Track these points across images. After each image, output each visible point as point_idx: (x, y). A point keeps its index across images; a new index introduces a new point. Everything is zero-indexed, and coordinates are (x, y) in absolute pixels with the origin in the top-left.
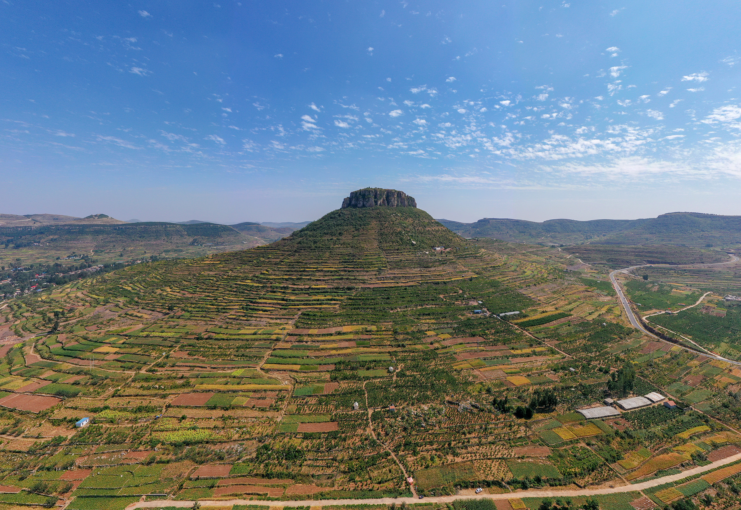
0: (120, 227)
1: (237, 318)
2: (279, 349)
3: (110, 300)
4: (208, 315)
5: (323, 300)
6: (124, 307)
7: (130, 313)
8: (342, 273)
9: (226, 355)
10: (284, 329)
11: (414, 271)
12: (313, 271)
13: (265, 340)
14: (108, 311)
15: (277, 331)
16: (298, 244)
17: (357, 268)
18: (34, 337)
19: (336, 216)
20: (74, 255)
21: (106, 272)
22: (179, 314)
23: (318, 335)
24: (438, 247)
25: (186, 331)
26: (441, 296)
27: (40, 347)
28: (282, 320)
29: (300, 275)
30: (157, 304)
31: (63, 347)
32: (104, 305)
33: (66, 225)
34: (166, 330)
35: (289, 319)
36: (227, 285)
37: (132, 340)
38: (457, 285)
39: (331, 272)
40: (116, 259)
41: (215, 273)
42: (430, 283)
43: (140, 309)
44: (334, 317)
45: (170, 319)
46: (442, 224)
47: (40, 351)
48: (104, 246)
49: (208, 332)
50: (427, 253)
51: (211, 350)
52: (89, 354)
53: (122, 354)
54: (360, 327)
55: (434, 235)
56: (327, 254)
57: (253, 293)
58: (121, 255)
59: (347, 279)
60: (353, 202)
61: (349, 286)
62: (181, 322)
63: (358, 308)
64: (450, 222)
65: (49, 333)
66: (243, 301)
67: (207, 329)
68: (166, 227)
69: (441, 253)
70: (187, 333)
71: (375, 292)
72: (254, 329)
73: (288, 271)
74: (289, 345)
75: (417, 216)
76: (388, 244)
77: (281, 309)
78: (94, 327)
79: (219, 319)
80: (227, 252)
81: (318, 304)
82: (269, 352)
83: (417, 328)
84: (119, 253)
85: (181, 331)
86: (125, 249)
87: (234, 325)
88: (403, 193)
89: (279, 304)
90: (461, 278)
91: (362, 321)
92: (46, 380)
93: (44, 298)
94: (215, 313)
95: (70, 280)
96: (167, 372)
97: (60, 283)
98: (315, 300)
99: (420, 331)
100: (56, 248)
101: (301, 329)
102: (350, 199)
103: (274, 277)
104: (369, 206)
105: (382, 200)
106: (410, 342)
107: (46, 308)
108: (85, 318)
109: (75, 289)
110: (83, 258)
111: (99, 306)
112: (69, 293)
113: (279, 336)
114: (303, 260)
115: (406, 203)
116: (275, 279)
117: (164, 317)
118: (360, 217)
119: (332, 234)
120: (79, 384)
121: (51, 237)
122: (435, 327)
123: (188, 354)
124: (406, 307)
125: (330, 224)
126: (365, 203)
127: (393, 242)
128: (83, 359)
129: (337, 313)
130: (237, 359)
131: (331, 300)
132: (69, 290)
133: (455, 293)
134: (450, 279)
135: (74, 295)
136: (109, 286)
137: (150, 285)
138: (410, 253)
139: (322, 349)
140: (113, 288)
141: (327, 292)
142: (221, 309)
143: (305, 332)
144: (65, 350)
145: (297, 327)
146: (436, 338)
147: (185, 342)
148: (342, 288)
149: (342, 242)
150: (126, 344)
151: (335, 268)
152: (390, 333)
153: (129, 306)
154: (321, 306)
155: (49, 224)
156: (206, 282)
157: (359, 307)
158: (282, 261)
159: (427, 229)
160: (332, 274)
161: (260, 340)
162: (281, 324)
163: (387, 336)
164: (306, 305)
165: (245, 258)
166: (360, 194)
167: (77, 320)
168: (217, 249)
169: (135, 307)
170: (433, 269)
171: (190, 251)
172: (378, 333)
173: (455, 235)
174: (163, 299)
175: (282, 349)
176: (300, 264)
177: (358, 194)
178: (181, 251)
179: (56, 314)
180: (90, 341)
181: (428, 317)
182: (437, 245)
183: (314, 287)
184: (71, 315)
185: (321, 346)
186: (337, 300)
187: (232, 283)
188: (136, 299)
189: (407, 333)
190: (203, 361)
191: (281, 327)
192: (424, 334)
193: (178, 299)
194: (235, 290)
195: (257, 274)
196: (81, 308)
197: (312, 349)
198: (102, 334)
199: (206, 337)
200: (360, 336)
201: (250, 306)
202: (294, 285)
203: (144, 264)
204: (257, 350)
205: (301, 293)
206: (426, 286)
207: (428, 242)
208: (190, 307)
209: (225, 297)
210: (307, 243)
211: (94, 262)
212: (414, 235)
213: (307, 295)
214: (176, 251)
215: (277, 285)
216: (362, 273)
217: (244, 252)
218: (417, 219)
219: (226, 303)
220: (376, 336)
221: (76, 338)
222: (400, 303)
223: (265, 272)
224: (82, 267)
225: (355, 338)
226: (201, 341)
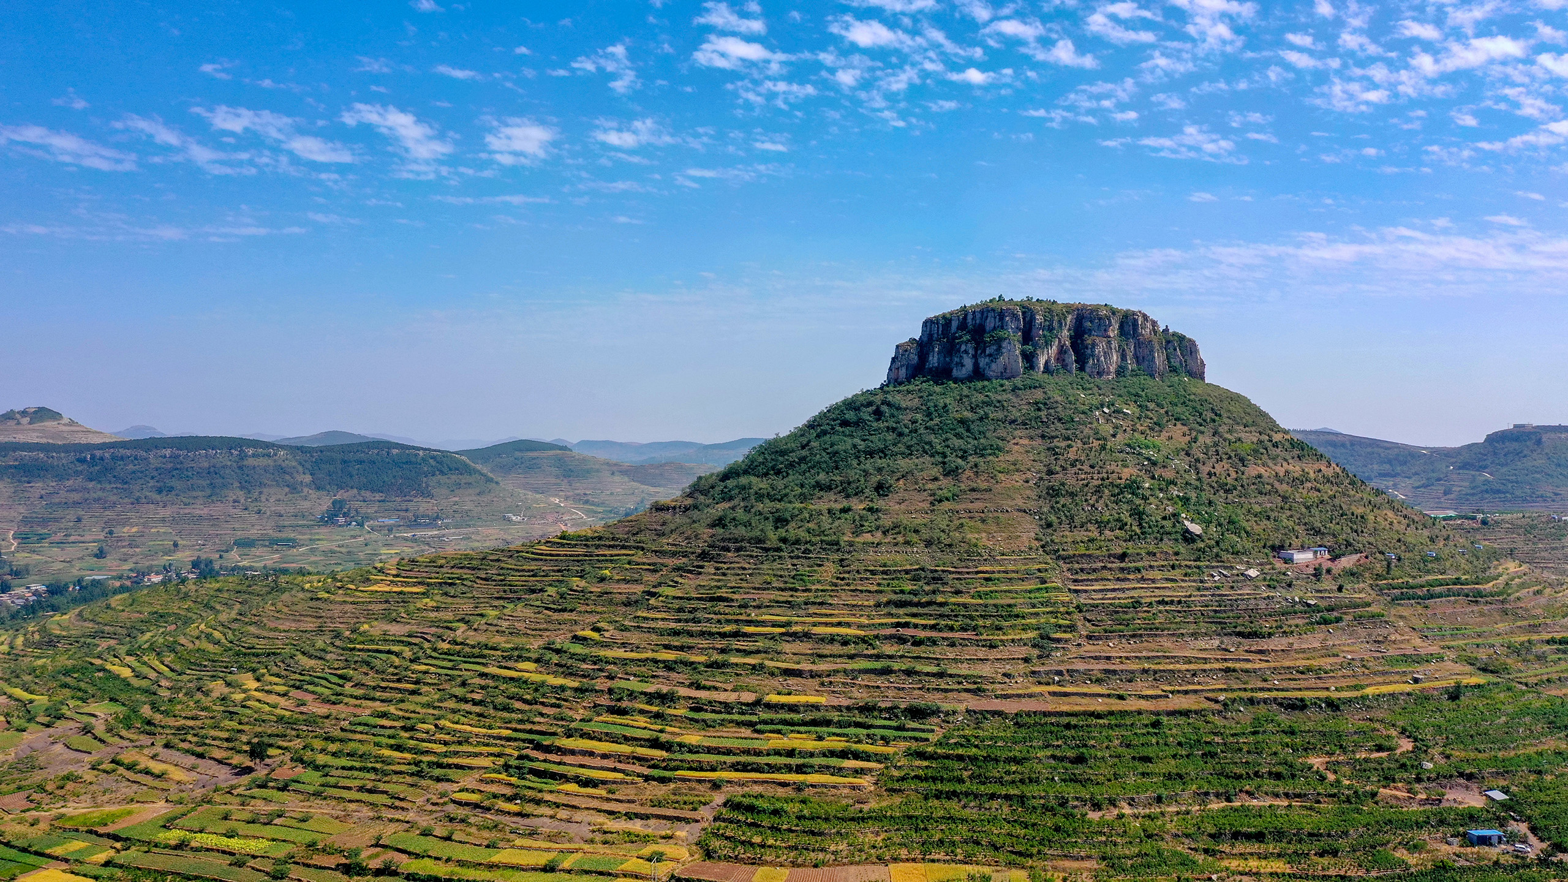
0: (98, 453)
1: (486, 803)
3: (65, 710)
4: (382, 786)
5: (812, 755)
6: (107, 737)
7: (127, 757)
8: (889, 649)
10: (659, 857)
11: (1194, 648)
12: (772, 637)
14: (59, 748)
15: (632, 865)
16: (713, 526)
17: (951, 629)
19: (866, 414)
21: (55, 608)
22: (284, 773)
24: (1303, 548)
25: (308, 838)
26: (1317, 761)
28: (652, 822)
29: (723, 651)
30: (213, 733)
32: (48, 726)
34: (242, 828)
35: (678, 819)
36: (452, 678)
37: (132, 855)
38: (1389, 718)
39: (845, 643)
40: (84, 565)
41: (406, 629)
42: (1265, 701)
43: (159, 749)
44: (852, 825)
45: (256, 792)
46: (1321, 450)
48: (50, 520)
49: (383, 846)
50: (1253, 573)
54: (959, 874)
55: (1285, 498)
56: (829, 570)
57: (545, 710)
58: (100, 554)
59: (909, 673)
60: (934, 360)
61: (915, 702)
62: (291, 803)
63: (951, 795)
64: (1356, 444)
66: (509, 739)
67: (379, 838)
68: (242, 456)
69: (1317, 574)
70: (311, 845)
71: (1022, 733)
72: (548, 850)
73: (676, 633)
75: (1209, 415)
76: (1080, 535)
77: (647, 778)
78: (17, 801)
79: (420, 801)
80: (450, 550)
81: (789, 769)
84: (94, 547)
85: (292, 835)
86: (111, 533)
87: (473, 830)
88: (1145, 317)
89: (641, 759)
90: (1408, 688)
91: (969, 848)
94: (409, 780)
98: (777, 753)
101: (723, 864)
102: (923, 346)
103: (620, 653)
104: (1001, 376)
105: (1053, 350)
111: (32, 726)
114: (735, 589)
115: (1159, 359)
116: (625, 662)
117: (235, 781)
118: (963, 422)
119: (847, 489)
124: (1159, 800)
125: (840, 447)
126: (983, 362)
127: (1101, 525)
129: (866, 808)
131: (844, 754)
133: (1380, 748)
134: (1355, 688)
136: (63, 661)
137: (190, 665)
138: (1177, 574)
140: (74, 669)
141: (828, 723)
142: (430, 764)
145: (709, 854)
148: (888, 710)
149: (886, 521)
150: (115, 866)
151: (860, 626)
153: (124, 733)
154: (801, 778)
156: (377, 663)
157: (959, 788)
158: (653, 594)
159: (1252, 470)
160: (846, 650)
162: (646, 839)
164: (744, 768)
165: (513, 578)
166: (963, 326)
168: (414, 539)
169: (145, 740)
170: (1277, 643)
171: (323, 545)
173: (1380, 499)
174: (232, 714)
176: (721, 606)
177: (955, 324)
178: (292, 544)
180: (6, 844)
181: (1255, 847)
182: (1296, 542)
183: (774, 698)
186: (867, 757)
187: (468, 671)
188: (146, 711)
191: (647, 850)
193: (280, 719)
194: (477, 697)
195: (561, 640)
198: (42, 826)
199: (375, 864)
201: (531, 760)
202: (699, 687)
203: (171, 588)
205: (722, 723)
206: (1246, 715)
207: (1258, 529)
208: (323, 751)
209: (442, 723)
210: (747, 524)
211: (17, 574)
212: (1193, 495)
213: (746, 732)
214: (273, 542)
215: (634, 684)
216: (971, 652)
217: (511, 554)
218: (1208, 430)
219: (446, 743)
222: (1131, 780)
223: (588, 633)
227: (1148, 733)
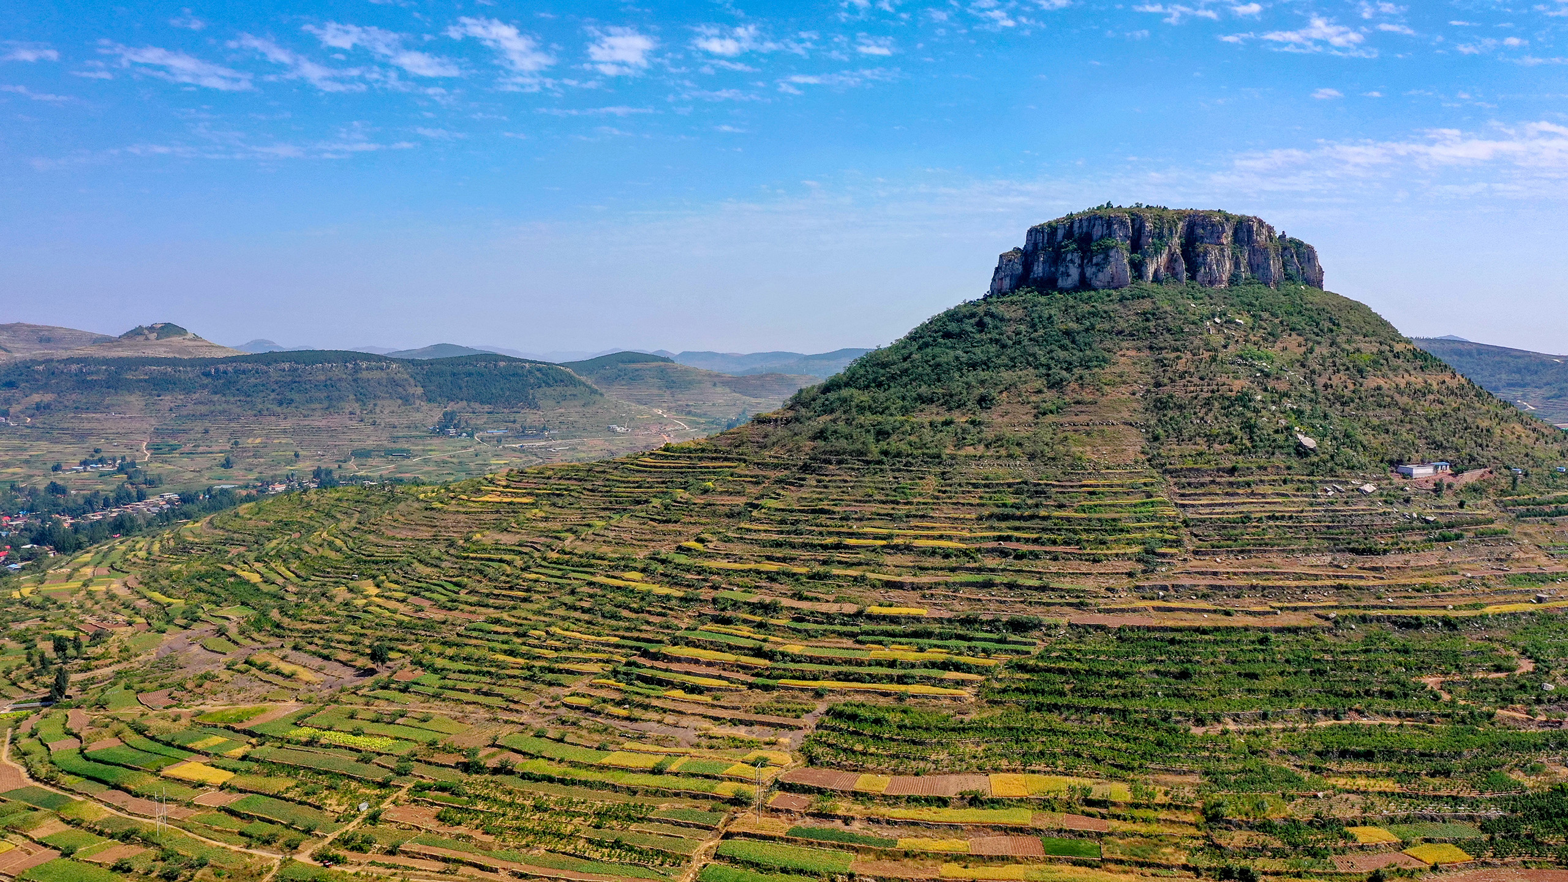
0: (222, 367)
1: (596, 708)
2: (746, 835)
3: (200, 613)
4: (497, 690)
5: (913, 666)
6: (240, 639)
7: (260, 658)
8: (990, 562)
9: (559, 836)
10: (762, 763)
11: (1304, 564)
12: (874, 550)
13: (695, 797)
14: (196, 648)
15: (737, 769)
16: (814, 438)
17: (1054, 542)
18: (8, 708)
19: (968, 326)
20: (96, 458)
21: (188, 516)
22: (407, 674)
23: (894, 800)
24: (1423, 463)
25: (429, 737)
26: (1431, 681)
27: (25, 743)
28: (756, 728)
29: (825, 563)
30: (337, 636)
31: (82, 751)
32: (185, 628)
33: (70, 360)
34: (368, 727)
35: (782, 726)
36: (561, 587)
37: (267, 751)
38: (1509, 637)
39: (947, 556)
40: (213, 474)
41: (516, 539)
42: (1378, 619)
43: (288, 651)
44: (954, 736)
45: (379, 692)
46: (1445, 359)
47: (25, 754)
48: (179, 431)
49: (500, 747)
50: (1369, 488)
51: (510, 813)
52: (152, 780)
53: (241, 791)
54: (1060, 785)
55: (1405, 411)
56: (931, 483)
57: (652, 619)
58: (227, 464)
59: (1011, 586)
60: (1038, 270)
61: (1017, 616)
62: (413, 704)
63: (1055, 707)
64: (1483, 352)
65: (47, 701)
66: (617, 646)
67: (495, 739)
68: (357, 370)
69: (1438, 489)
70: (432, 744)
71: (1125, 648)
72: (656, 753)
73: (778, 545)
74: (780, 826)
75: (1326, 325)
76: (1188, 448)
77: (751, 686)
78: (160, 698)
79: (533, 704)
80: (557, 462)
81: (890, 679)
82: (710, 842)
83: (1313, 809)
84: (221, 457)
85: (414, 734)
86: (236, 443)
87: (584, 733)
88: (1261, 223)
89: (745, 668)
90: (1530, 608)
91: (1070, 760)
92: (45, 845)
93: (26, 591)
94: (522, 683)
95: (93, 540)
96: (373, 868)
97: (67, 546)
98: (879, 663)
99: (1321, 823)
100: (47, 434)
101: (825, 771)
102: (1027, 256)
103: (724, 564)
104: (1109, 286)
105: (1163, 259)
106: (1277, 865)
107: (32, 624)
108: (136, 665)
109: (104, 569)
110: (121, 470)
111: (171, 628)
112: (91, 580)
113: (745, 787)
114: (836, 502)
115: (1275, 267)
116: (728, 573)
117: (359, 682)
118: (1067, 333)
119: (950, 402)
120: (129, 870)
121: (36, 398)
122: (1392, 808)
123: (438, 817)
124: (1265, 716)
125: (943, 359)
126: (1089, 271)
127: (1210, 438)
128: (137, 796)
129: (966, 718)
130: (597, 855)
131: (945, 666)
132: (88, 571)
133: (1498, 669)
134: (1475, 607)
135: (104, 588)
136: (198, 567)
137: (315, 571)
138: (1288, 488)
139: (906, 855)
140: (208, 574)
141: (929, 635)
142: (542, 669)
143: (842, 781)
144: (87, 759)
145: (812, 761)
146: (1398, 859)
147: (430, 774)
148: (990, 623)
149: (989, 434)
150: (252, 760)
151: (962, 540)
152: (1190, 817)
153: (255, 635)
154: (902, 688)
155: (27, 356)
156: (490, 571)
157: (1060, 701)
158: (755, 506)
159: (1371, 382)
160: (947, 563)
161: (677, 795)
162: (750, 745)
163: (1177, 831)
164: (847, 677)
165: (620, 489)
166: (1069, 234)
167: (115, 668)
168: (522, 450)
169: (275, 642)
170: (1392, 560)
171: (435, 456)
172: (1138, 813)
173: (1507, 411)
174: (354, 619)
175: (754, 836)
176: (823, 519)
177: (1060, 233)
178: (406, 454)
179: (60, 646)
180: (152, 738)
181: (1363, 766)
182: (1415, 457)
183: (875, 610)
184: (99, 650)
185: (906, 842)
186: (968, 669)
187: (578, 578)
188: (275, 615)
189: (1266, 827)
190: (486, 848)
191: (752, 755)
192: (1345, 836)
193: (400, 624)
194: (586, 605)
195: (666, 550)
196: (124, 632)
197: (867, 851)
198: (183, 721)
199: (492, 763)
200: (1061, 820)
201: (638, 666)
202: (801, 598)
203: (294, 496)
204: (667, 829)
205: (824, 634)
206: (1357, 633)
207: (1375, 443)
208: (440, 655)
209: (553, 629)
210: (849, 437)
211: (151, 483)
212: (1307, 408)
213: (848, 642)
214: (389, 452)
215: (738, 595)
216: (1074, 566)
217: (616, 466)
218: (1325, 340)
219: (557, 649)
220: (1128, 827)
221: (116, 727)
222: (1236, 696)
223: (692, 544)
224: (121, 498)
225: (1039, 825)
226: (480, 778)
227: (1255, 649)
